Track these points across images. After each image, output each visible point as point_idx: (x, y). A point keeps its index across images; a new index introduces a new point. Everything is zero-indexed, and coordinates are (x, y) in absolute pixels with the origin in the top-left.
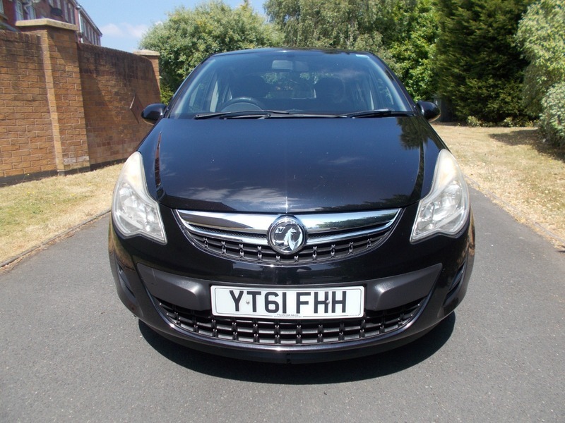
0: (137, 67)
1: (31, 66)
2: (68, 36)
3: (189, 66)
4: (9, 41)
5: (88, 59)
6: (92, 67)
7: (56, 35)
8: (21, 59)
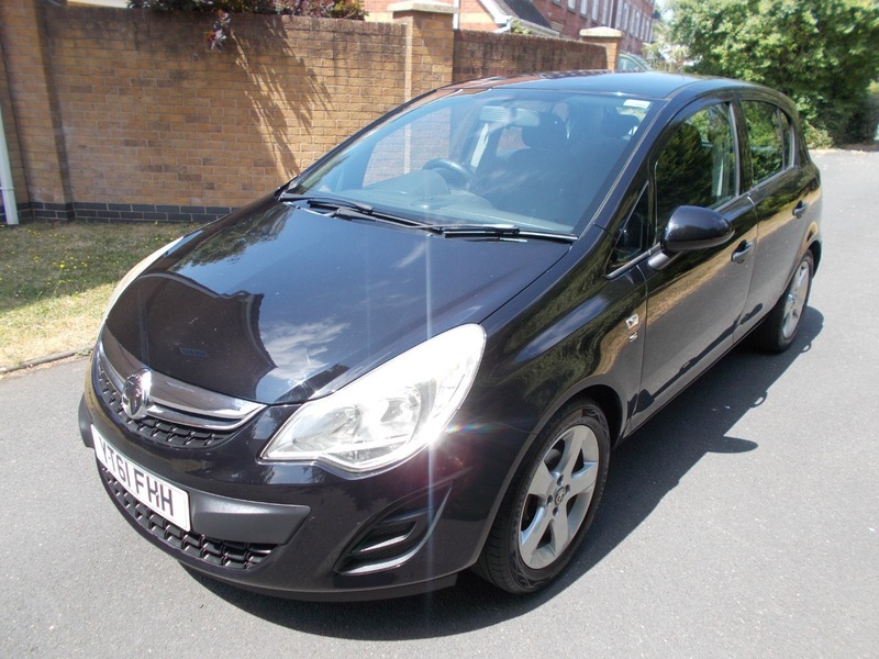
0: (560, 60)
1: (389, 66)
2: (442, 23)
3: (735, 40)
4: (365, 34)
5: (473, 53)
6: (478, 64)
7: (425, 22)
8: (377, 58)
